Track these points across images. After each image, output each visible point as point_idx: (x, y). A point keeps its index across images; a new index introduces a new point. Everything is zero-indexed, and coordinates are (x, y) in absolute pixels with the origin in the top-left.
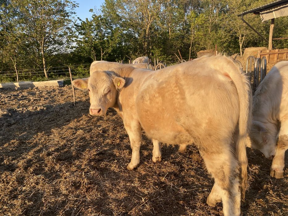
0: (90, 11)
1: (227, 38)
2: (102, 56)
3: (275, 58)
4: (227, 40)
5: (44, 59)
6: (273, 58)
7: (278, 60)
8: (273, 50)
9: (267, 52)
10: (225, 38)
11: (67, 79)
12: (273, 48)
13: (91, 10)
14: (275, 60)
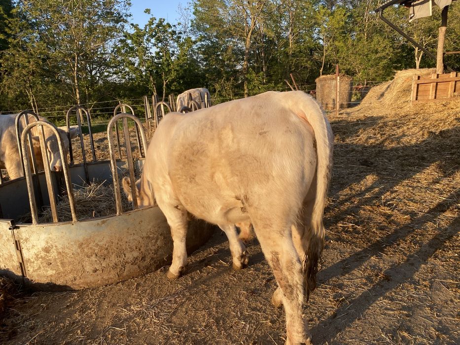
0: (145, 12)
1: (387, 52)
2: (164, 86)
3: (450, 90)
4: (387, 54)
5: (77, 90)
6: (446, 90)
7: (455, 94)
8: (445, 74)
9: (432, 78)
10: (383, 50)
11: (100, 123)
12: (446, 70)
13: (148, 11)
14: (449, 93)
